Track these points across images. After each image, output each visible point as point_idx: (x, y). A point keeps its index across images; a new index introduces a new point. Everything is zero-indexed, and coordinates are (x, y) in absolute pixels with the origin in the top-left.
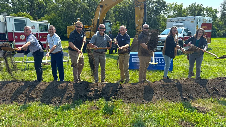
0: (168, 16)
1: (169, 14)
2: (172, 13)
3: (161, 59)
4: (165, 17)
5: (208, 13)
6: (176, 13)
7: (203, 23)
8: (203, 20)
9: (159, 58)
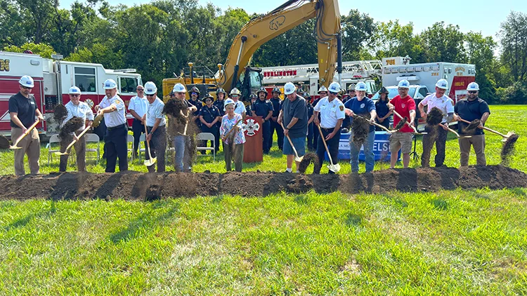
0: (379, 52)
1: (381, 48)
2: (387, 46)
3: (382, 144)
4: (371, 54)
5: (472, 47)
6: (397, 46)
7: (456, 75)
8: (456, 71)
9: (378, 143)
